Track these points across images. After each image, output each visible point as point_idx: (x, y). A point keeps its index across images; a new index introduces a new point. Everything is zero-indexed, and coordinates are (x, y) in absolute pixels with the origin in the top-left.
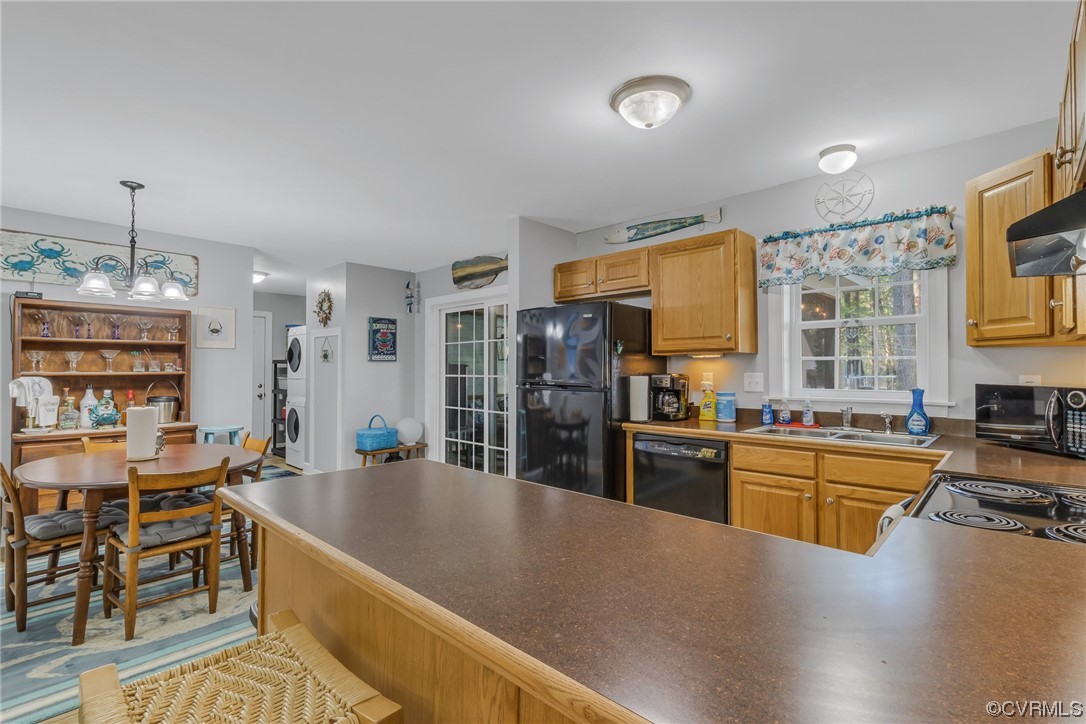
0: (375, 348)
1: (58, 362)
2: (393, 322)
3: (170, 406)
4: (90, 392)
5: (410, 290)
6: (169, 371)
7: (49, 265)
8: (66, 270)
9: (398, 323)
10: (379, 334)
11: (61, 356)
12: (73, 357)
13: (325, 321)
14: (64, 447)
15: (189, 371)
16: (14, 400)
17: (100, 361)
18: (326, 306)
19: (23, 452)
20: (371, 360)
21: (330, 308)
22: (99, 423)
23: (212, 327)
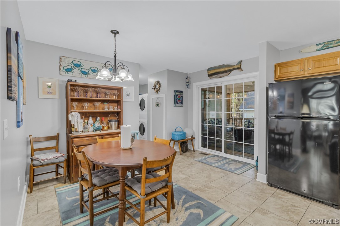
0: (177, 102)
1: (80, 107)
2: (182, 92)
3: (116, 123)
4: (91, 118)
5: (188, 80)
6: (116, 110)
7: (76, 70)
8: (82, 72)
9: (183, 92)
10: (178, 97)
11: (81, 104)
12: (86, 104)
13: (157, 91)
14: (86, 139)
15: (122, 110)
16: (70, 121)
17: (93, 106)
18: (157, 86)
19: (74, 141)
20: (175, 106)
21: (160, 87)
22: (96, 130)
23: (127, 94)
